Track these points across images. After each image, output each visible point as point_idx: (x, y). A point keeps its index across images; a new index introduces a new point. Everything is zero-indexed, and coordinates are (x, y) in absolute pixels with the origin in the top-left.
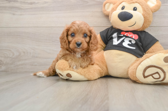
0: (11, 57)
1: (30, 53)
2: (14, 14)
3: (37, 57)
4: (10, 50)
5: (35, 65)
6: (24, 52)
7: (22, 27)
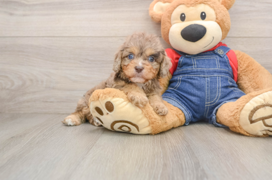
0: (8, 89)
1: (42, 82)
2: (11, 14)
3: (53, 88)
4: (7, 77)
5: (51, 102)
6: (31, 80)
7: (27, 37)
